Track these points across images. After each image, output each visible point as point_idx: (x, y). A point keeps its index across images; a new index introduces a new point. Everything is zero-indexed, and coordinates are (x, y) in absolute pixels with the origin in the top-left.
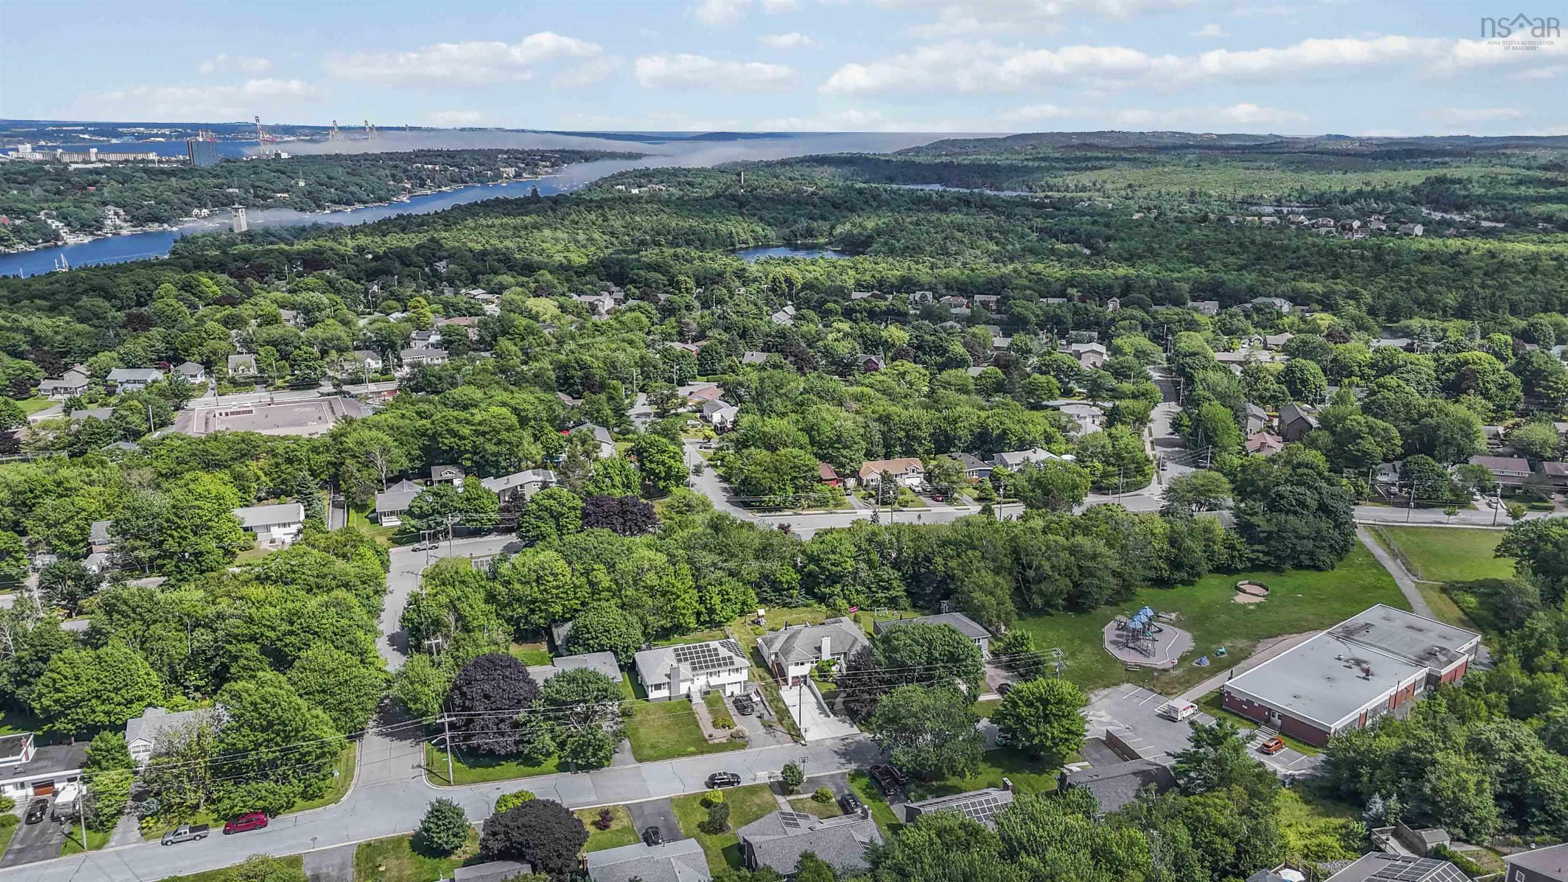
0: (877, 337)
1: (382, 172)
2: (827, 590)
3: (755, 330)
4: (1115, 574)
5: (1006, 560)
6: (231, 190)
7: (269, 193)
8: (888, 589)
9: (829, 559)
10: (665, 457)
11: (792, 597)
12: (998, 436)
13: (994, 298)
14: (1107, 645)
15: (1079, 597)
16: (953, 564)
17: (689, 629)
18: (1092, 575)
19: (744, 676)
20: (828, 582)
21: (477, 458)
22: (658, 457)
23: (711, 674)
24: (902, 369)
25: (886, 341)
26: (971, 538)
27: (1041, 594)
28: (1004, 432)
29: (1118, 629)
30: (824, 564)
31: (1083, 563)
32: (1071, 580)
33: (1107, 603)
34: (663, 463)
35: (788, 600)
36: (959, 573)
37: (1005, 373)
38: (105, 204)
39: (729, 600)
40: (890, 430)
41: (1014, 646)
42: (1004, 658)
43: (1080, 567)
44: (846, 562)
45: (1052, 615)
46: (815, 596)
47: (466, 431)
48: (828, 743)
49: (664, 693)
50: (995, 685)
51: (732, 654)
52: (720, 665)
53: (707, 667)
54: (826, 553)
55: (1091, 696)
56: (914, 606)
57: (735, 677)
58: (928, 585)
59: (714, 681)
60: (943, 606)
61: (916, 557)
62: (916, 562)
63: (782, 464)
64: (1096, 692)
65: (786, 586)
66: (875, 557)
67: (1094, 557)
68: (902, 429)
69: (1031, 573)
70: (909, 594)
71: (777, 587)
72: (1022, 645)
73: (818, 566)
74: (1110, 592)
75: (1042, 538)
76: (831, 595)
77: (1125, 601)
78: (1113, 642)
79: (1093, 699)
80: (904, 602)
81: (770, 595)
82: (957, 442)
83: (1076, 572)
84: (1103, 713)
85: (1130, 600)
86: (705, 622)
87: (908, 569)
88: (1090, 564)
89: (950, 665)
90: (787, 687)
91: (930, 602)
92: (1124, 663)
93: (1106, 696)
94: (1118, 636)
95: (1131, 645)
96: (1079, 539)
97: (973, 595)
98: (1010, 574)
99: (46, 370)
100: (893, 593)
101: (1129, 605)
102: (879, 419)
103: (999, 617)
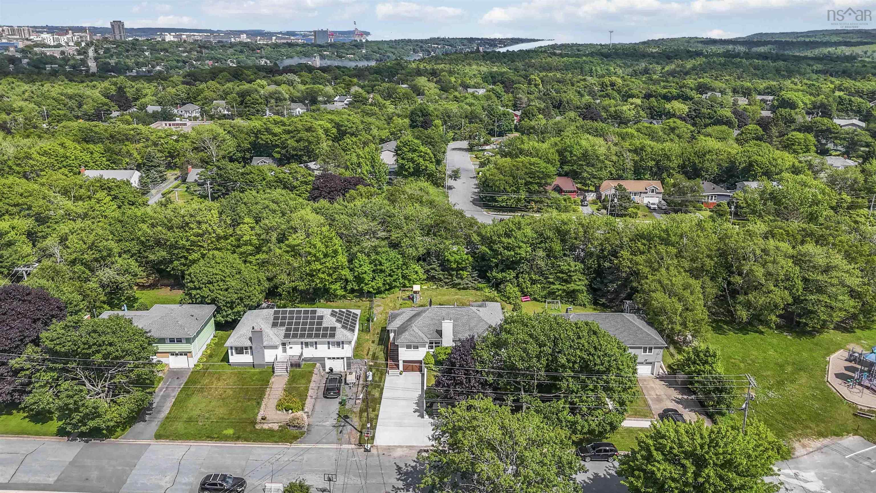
0: (661, 109)
1: (409, 47)
2: (500, 276)
3: (568, 103)
4: (853, 294)
5: (707, 261)
6: (325, 53)
7: (343, 55)
8: (566, 281)
9: (501, 242)
10: (415, 155)
11: (462, 279)
12: (743, 169)
13: (771, 98)
14: (831, 378)
15: (800, 316)
16: (640, 259)
17: (336, 296)
18: (820, 290)
19: (348, 351)
20: (500, 267)
21: (283, 152)
22: (410, 155)
23: (307, 344)
24: (672, 125)
25: (669, 112)
26: (668, 235)
27: (748, 305)
28: (751, 165)
29: (849, 360)
30: (495, 247)
31: (812, 276)
32: (790, 294)
33: (838, 327)
34: (412, 160)
35: (458, 281)
36: (645, 270)
37: (764, 130)
38: (261, 58)
39: (382, 271)
40: (642, 160)
41: (694, 363)
42: (681, 377)
43: (805, 280)
44: (520, 247)
45: (762, 333)
46: (488, 281)
47: (277, 130)
48: (398, 453)
49: (247, 358)
50: (657, 408)
51: (338, 325)
52: (317, 336)
53: (302, 336)
54: (499, 236)
55: (797, 445)
56: (595, 303)
57: (335, 351)
58: (612, 282)
59: (309, 352)
60: (626, 306)
61: (602, 250)
62: (601, 257)
63: (518, 169)
64: (805, 441)
65: (455, 266)
66: (557, 246)
67: (827, 270)
68: (653, 159)
69: (738, 280)
70: (592, 290)
71: (444, 265)
72: (706, 362)
73: (491, 249)
74: (843, 314)
75: (761, 242)
76: (503, 281)
77: (862, 328)
78: (838, 376)
79: (799, 451)
80: (584, 297)
81: (439, 273)
82: (704, 174)
83: (800, 285)
84: (810, 475)
85: (869, 328)
86: (353, 291)
87: (592, 262)
88: (820, 277)
89: (583, 377)
90: (397, 372)
91: (611, 301)
92: (852, 405)
93: (819, 449)
94: (847, 368)
95: (867, 383)
96: (810, 248)
97: (653, 295)
98: (712, 279)
99: (119, 107)
100: (572, 286)
101: (867, 332)
102: (635, 151)
103: (684, 325)
